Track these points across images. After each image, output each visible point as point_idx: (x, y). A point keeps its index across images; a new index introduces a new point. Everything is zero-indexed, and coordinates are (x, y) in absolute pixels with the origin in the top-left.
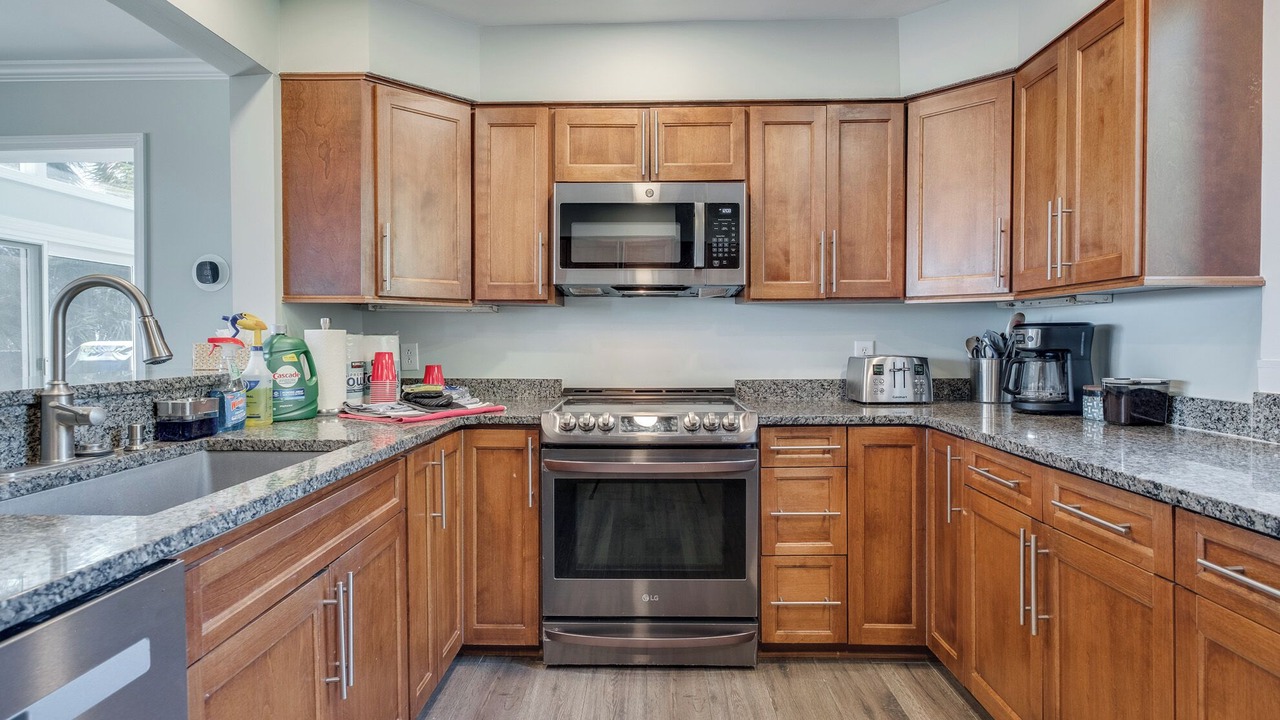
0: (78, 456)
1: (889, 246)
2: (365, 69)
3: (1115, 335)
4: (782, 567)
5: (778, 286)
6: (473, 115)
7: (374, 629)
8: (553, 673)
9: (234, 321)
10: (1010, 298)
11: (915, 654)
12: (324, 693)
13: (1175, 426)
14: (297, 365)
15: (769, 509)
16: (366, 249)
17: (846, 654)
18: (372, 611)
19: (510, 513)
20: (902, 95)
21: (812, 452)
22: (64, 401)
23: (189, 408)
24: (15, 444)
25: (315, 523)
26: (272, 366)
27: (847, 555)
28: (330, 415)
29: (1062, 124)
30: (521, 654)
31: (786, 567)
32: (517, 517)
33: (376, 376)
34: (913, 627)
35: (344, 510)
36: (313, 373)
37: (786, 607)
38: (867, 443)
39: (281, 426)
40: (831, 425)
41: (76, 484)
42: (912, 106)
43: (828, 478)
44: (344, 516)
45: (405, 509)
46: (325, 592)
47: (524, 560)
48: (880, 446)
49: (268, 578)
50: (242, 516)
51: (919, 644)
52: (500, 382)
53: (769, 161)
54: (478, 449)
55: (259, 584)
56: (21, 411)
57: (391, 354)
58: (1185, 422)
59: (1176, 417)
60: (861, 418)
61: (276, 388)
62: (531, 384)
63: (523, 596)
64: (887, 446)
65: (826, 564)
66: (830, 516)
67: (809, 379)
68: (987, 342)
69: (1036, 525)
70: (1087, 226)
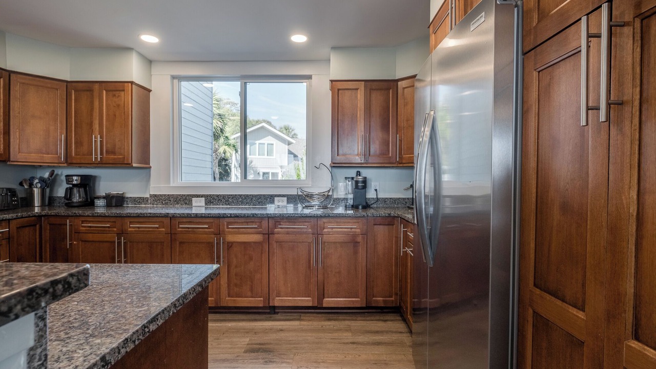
13: (125, 205)
20: (8, 69)
29: (96, 110)
38: (18, 226)
42: (13, 75)
60: (17, 215)
68: (37, 181)
69: (119, 235)
70: (109, 146)
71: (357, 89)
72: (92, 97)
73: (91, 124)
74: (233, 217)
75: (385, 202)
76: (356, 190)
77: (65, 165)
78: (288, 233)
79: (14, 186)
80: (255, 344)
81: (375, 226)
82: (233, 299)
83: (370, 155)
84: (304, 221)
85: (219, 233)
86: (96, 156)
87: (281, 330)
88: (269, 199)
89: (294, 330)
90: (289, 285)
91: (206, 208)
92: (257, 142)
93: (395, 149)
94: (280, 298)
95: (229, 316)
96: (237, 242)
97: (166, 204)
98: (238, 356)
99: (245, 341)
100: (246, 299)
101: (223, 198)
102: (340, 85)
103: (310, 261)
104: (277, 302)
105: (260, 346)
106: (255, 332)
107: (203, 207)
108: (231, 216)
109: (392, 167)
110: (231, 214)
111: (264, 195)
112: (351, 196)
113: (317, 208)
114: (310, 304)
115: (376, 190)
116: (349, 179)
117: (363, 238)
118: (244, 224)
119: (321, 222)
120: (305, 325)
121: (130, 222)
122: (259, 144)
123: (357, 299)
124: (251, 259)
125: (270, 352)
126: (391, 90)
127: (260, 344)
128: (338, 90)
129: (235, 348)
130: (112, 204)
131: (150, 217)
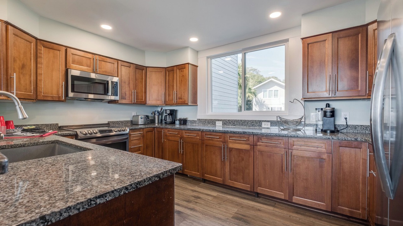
1: (144, 94)
5: (124, 101)
6: (36, 42)
13: (187, 124)
20: (146, 66)
21: (137, 134)
29: (175, 79)
40: (141, 128)
42: (147, 69)
43: (140, 139)
48: (148, 132)
53: (122, 73)
66: (140, 146)
68: (156, 112)
69: (181, 138)
70: (179, 95)
71: (325, 40)
72: (174, 74)
73: (173, 86)
74: (232, 133)
75: (356, 128)
76: (325, 118)
77: (165, 105)
78: (266, 146)
79: (150, 115)
80: (240, 214)
81: (341, 148)
82: (232, 181)
83: (337, 90)
84: (278, 139)
85: (225, 142)
86: (175, 101)
87: (259, 210)
88: (258, 123)
89: (268, 213)
90: (267, 181)
91: (223, 127)
92: (268, 90)
93: (365, 83)
94: (261, 188)
95: (230, 191)
96: (235, 148)
97: (204, 124)
98: (227, 219)
99: (234, 210)
100: (240, 183)
101: (232, 122)
102: (309, 41)
103: (282, 167)
104: (259, 190)
105: (242, 217)
106: (242, 206)
107: (221, 126)
108: (231, 132)
109: (363, 99)
110: (231, 131)
111: (255, 121)
112: (321, 123)
113: (291, 130)
114: (283, 198)
115: (346, 119)
116: (319, 110)
117: (329, 157)
118: (239, 138)
119: (291, 140)
120: (277, 211)
121: (185, 132)
122: (269, 91)
123: (322, 203)
124: (243, 160)
125: (248, 223)
126: (360, 35)
127: (243, 215)
128: (308, 44)
129: (227, 213)
130: (181, 123)
131: (192, 130)
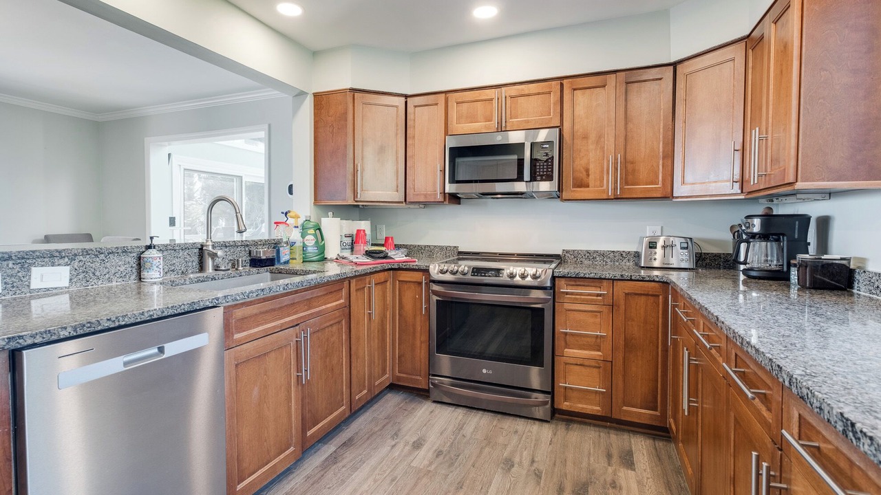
0: (216, 270)
1: (661, 162)
2: (348, 86)
3: (831, 222)
4: (568, 364)
5: (582, 191)
6: (406, 102)
7: (328, 359)
8: (435, 405)
9: (286, 214)
10: (742, 197)
11: (658, 431)
12: (296, 380)
13: (855, 291)
14: (315, 235)
15: (560, 328)
16: (350, 177)
17: (615, 425)
18: (327, 351)
19: (415, 317)
20: (672, 60)
21: (589, 295)
22: (210, 248)
23: (263, 253)
24: (194, 264)
25: (291, 304)
26: (303, 236)
27: (612, 362)
28: (332, 260)
29: (765, 74)
30: (421, 393)
31: (571, 364)
32: (418, 319)
33: (357, 242)
34: (658, 413)
35: (309, 300)
36: (323, 239)
37: (571, 388)
38: (627, 291)
39: (307, 264)
40: (600, 278)
41: (214, 281)
42: (679, 67)
43: (600, 312)
44: (309, 303)
45: (349, 305)
46: (297, 335)
47: (421, 343)
48: (636, 294)
49: (266, 323)
50: (251, 294)
51: (663, 426)
52: (425, 246)
53: (576, 113)
54: (399, 281)
55: (262, 324)
56: (197, 251)
57: (364, 231)
58: (861, 288)
59: (856, 285)
60: (622, 275)
61: (304, 247)
62: (441, 248)
63: (421, 362)
64: (641, 295)
65: (597, 365)
66: (601, 336)
67: (612, 250)
72: (763, 50)
